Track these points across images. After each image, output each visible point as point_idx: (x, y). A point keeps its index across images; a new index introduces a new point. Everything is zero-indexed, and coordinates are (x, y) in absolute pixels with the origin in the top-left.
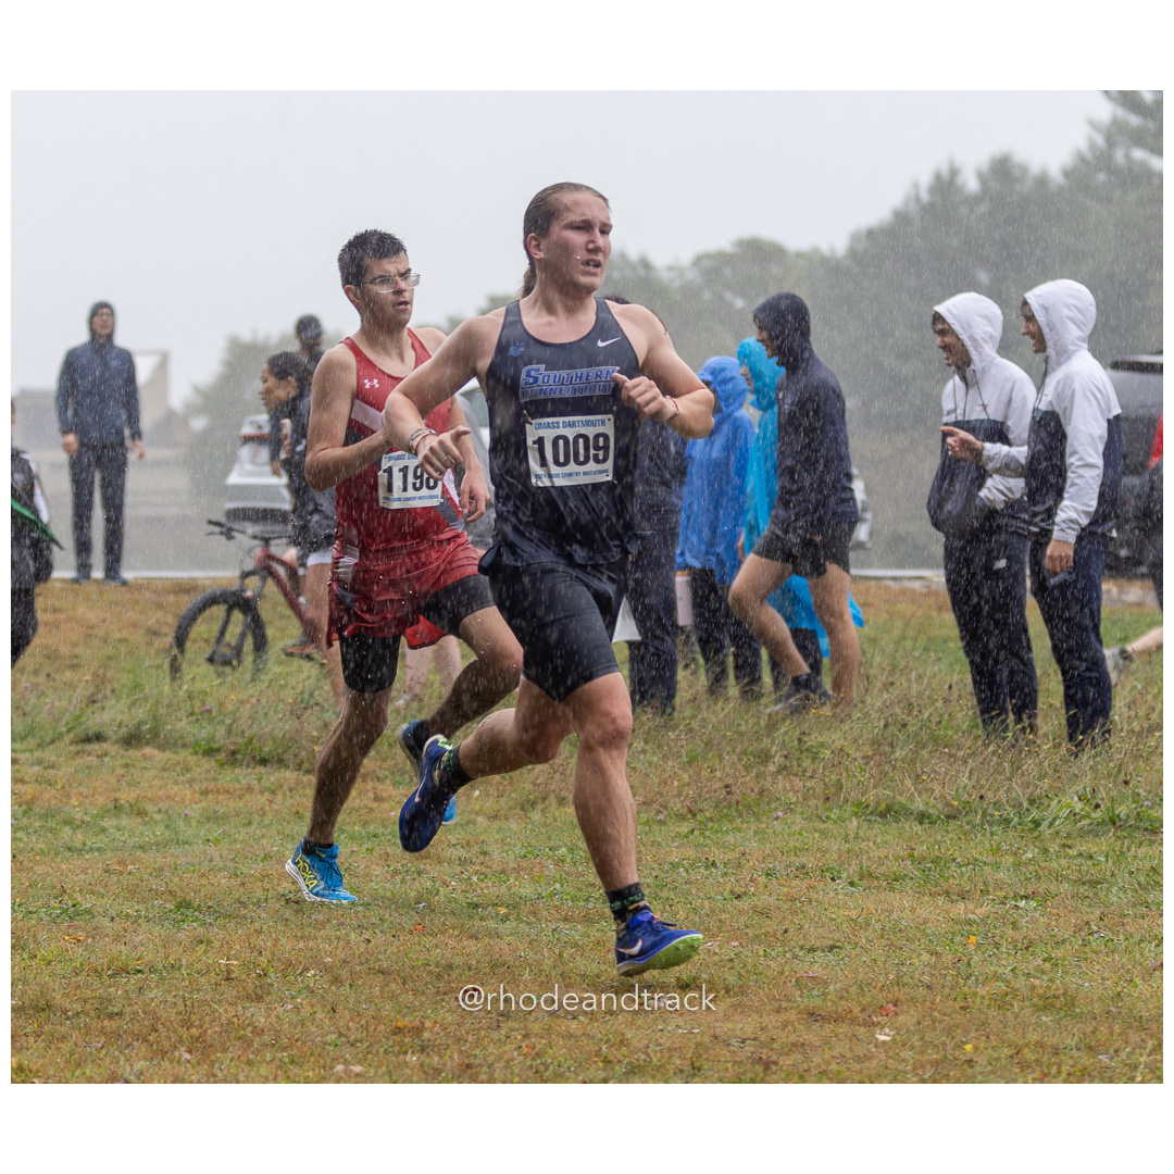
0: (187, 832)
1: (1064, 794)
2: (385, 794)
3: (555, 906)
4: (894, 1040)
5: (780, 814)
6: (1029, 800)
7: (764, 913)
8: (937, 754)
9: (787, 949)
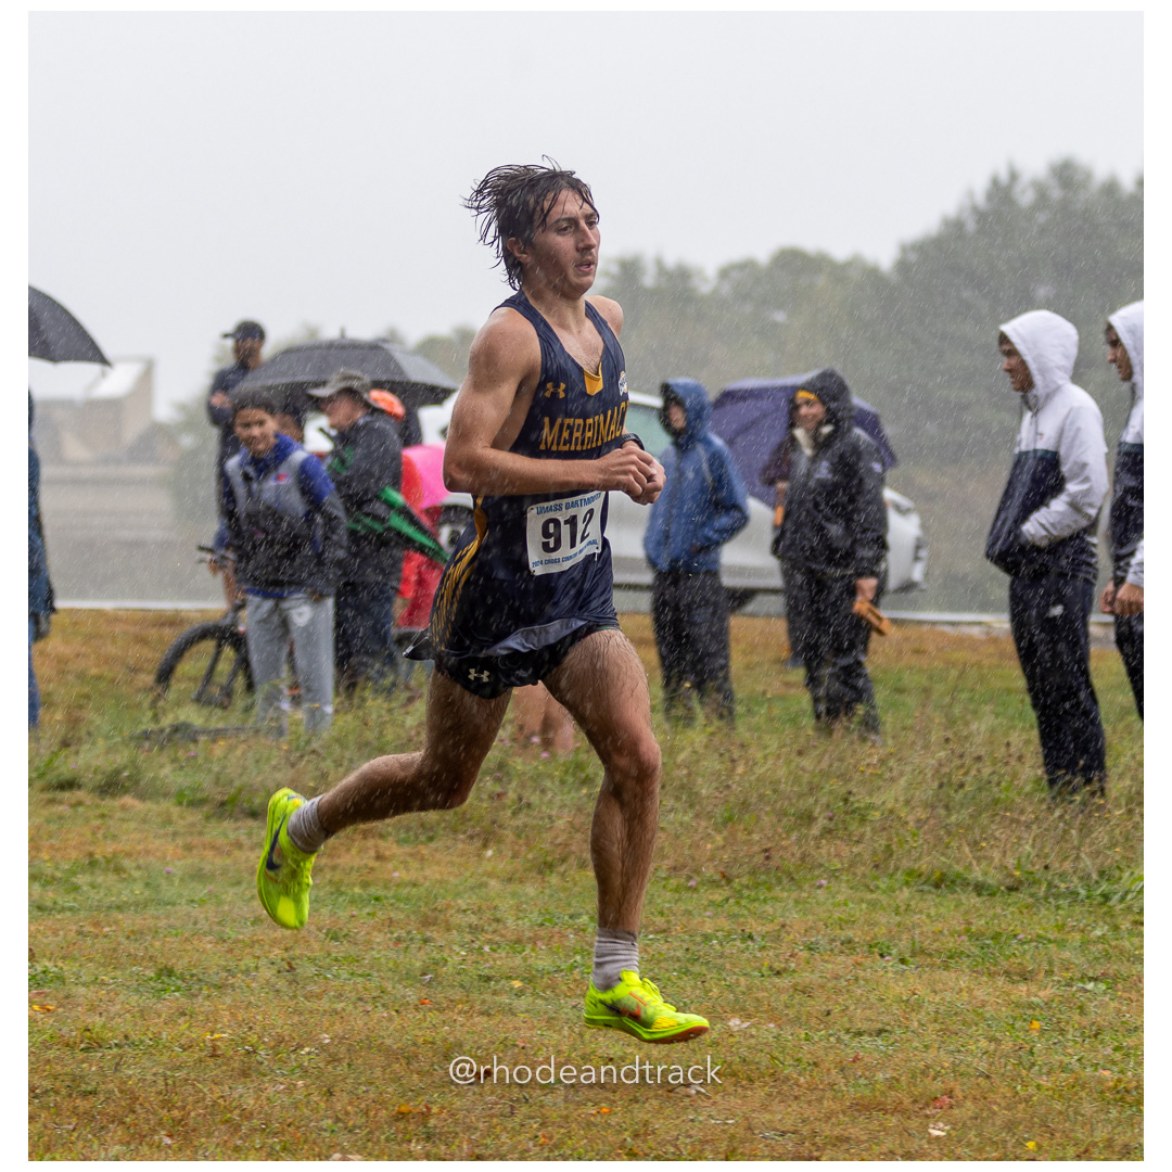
0: (168, 892)
2: (387, 853)
3: (575, 980)
4: (949, 1134)
5: (824, 882)
6: (1098, 871)
7: (806, 991)
8: (998, 819)
9: (831, 1032)
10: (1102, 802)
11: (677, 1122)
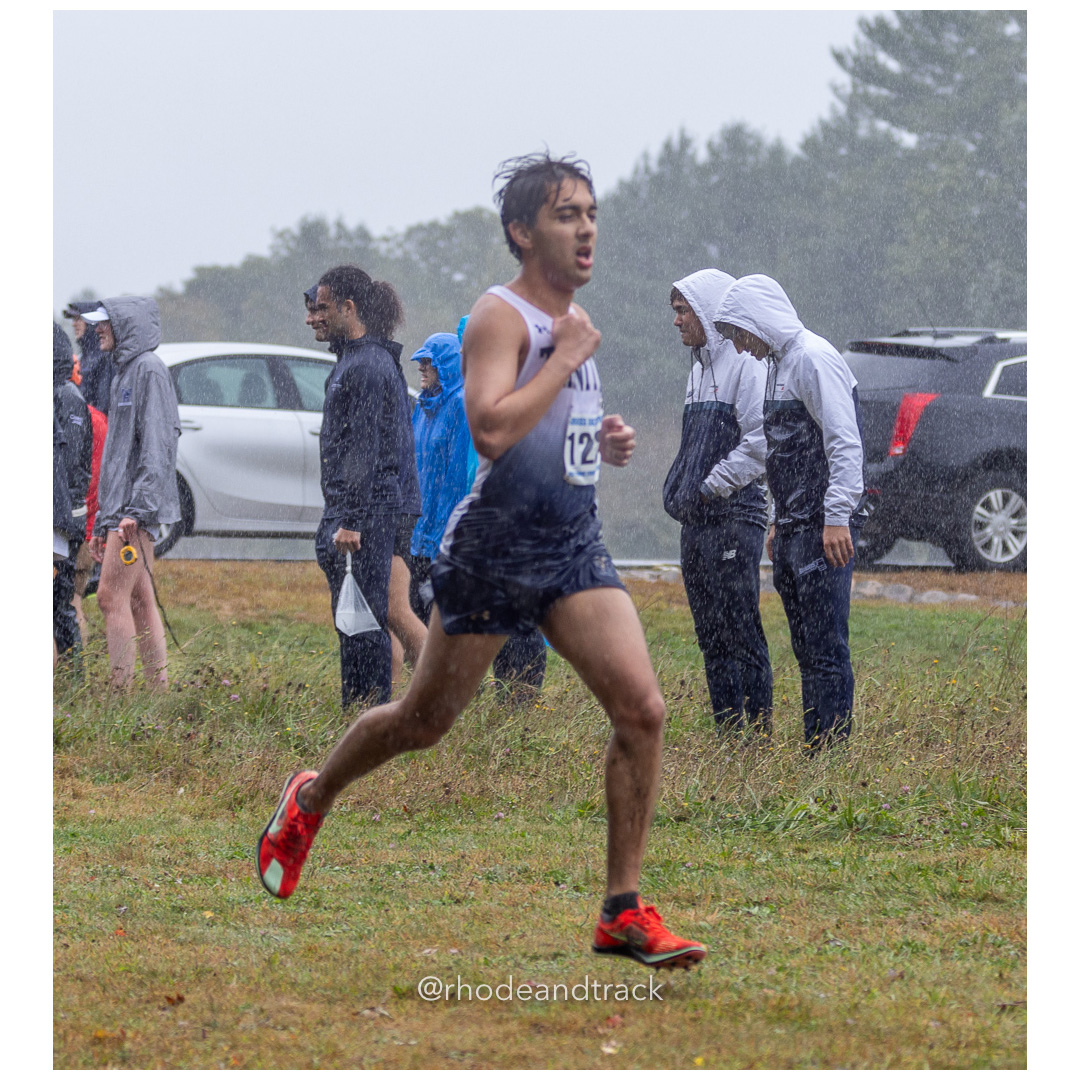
1: (800, 796)
2: (84, 791)
3: (264, 910)
4: (620, 1052)
5: (502, 814)
6: (762, 801)
7: (486, 919)
9: (508, 956)
11: (364, 1042)
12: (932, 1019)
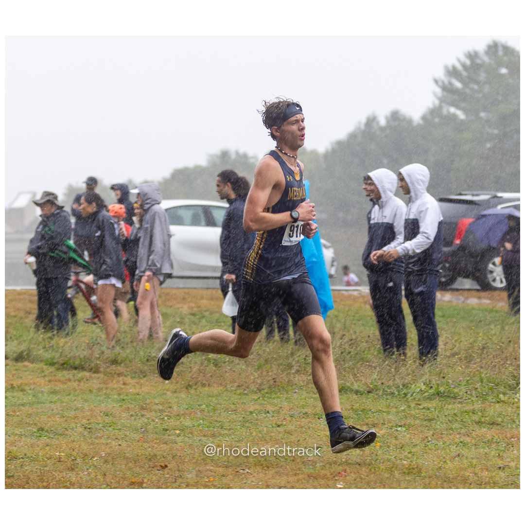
0: (42, 398)
1: (417, 382)
2: (128, 382)
3: (200, 430)
4: (344, 487)
5: (297, 391)
6: (402, 384)
7: (290, 433)
8: (364, 365)
10: (403, 358)
11: (240, 484)
12: (471, 473)
